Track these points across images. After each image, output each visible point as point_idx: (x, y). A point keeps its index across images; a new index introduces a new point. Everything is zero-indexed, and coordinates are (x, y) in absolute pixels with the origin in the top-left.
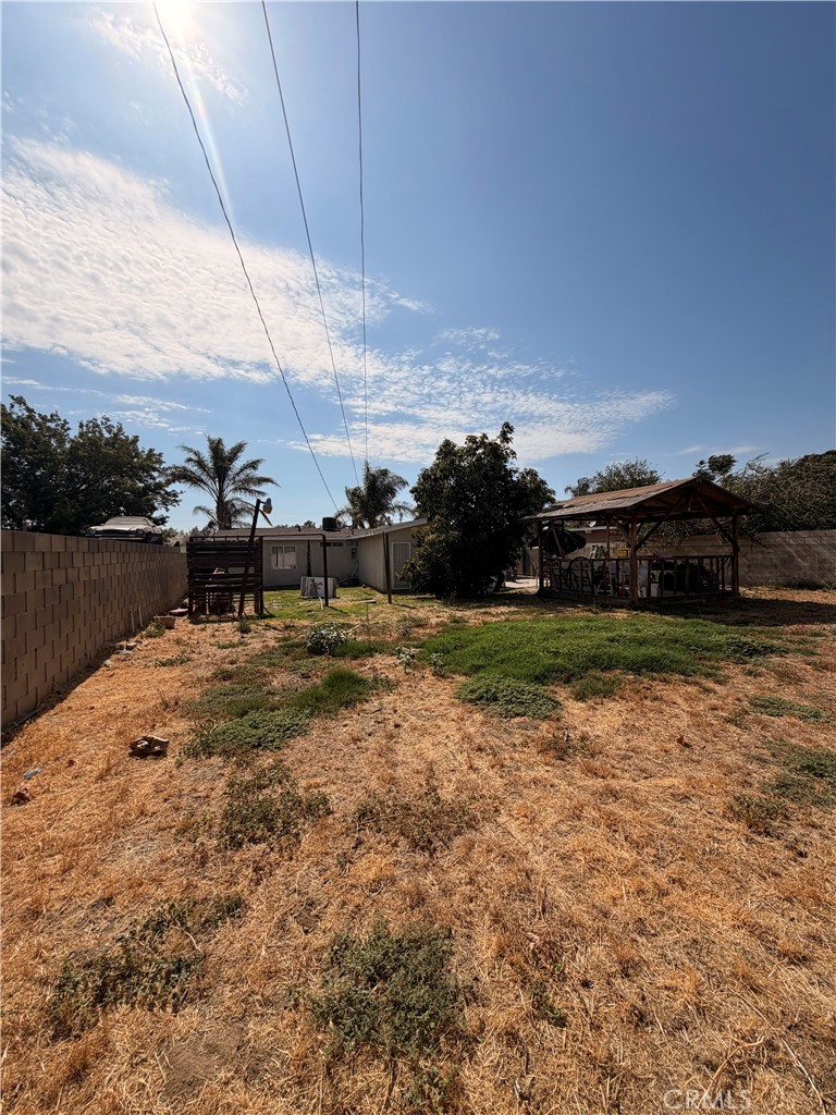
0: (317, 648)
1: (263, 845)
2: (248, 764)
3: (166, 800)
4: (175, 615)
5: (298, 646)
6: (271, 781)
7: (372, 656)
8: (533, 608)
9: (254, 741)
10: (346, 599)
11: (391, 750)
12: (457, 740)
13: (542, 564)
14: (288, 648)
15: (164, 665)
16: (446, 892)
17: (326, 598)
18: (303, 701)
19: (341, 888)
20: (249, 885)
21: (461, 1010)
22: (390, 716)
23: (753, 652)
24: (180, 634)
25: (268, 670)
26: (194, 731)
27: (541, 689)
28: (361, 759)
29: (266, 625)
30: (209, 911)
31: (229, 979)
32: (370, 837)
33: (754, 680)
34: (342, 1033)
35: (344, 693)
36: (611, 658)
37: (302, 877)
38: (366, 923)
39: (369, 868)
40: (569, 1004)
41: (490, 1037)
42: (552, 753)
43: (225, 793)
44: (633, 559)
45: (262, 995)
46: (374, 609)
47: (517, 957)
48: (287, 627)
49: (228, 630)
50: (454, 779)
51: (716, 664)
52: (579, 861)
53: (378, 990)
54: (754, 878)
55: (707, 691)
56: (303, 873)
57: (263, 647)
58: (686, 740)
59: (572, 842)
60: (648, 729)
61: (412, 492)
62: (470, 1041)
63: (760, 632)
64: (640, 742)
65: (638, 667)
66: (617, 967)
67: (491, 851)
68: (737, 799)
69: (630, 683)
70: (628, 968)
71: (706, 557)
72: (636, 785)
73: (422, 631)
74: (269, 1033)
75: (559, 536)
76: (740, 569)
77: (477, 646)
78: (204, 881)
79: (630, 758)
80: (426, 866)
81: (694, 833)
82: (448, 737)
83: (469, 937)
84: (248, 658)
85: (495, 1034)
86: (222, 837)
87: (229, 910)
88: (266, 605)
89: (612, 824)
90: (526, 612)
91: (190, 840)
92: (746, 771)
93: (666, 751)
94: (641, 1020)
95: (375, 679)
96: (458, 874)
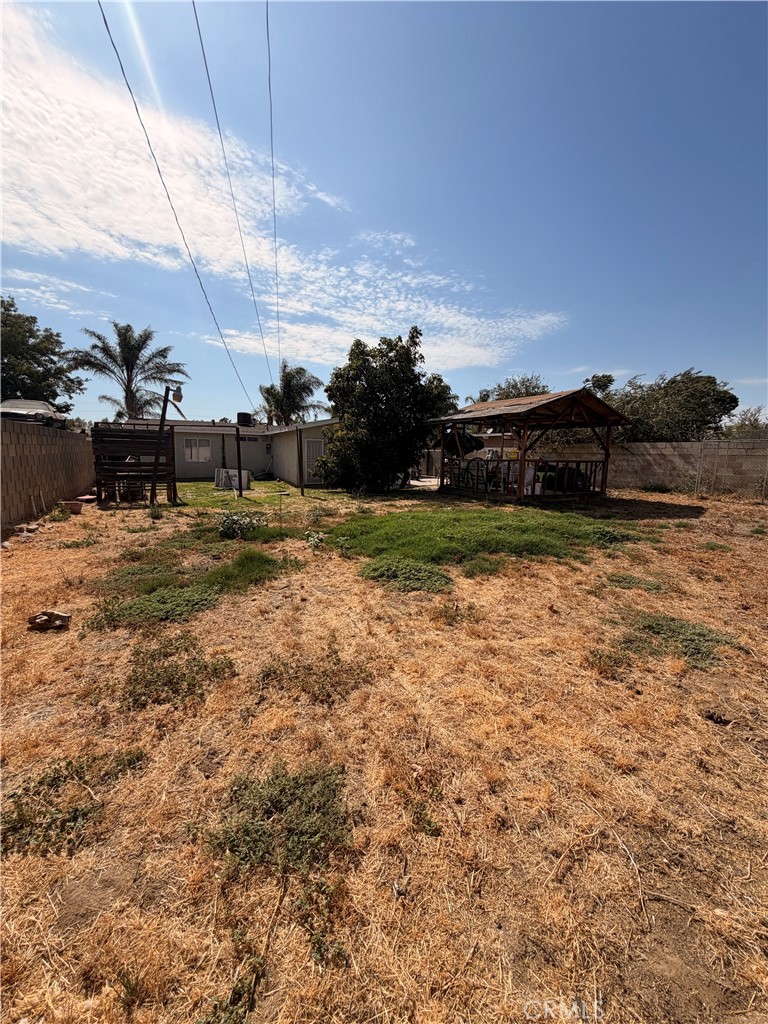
0: (229, 532)
1: (168, 706)
2: (154, 635)
3: (66, 669)
4: (82, 501)
5: (210, 530)
6: (177, 649)
7: (282, 540)
8: (433, 503)
9: (162, 614)
10: (260, 491)
11: (297, 620)
12: (358, 611)
13: (444, 464)
14: (200, 533)
15: (68, 547)
16: (341, 737)
17: (240, 489)
18: (213, 579)
19: (243, 738)
20: (152, 741)
21: (350, 831)
22: (297, 592)
23: (614, 539)
24: (87, 520)
25: (179, 552)
26: (99, 606)
27: (437, 568)
28: (267, 628)
29: (179, 512)
30: (109, 765)
31: (127, 823)
32: (273, 694)
33: (612, 562)
34: (238, 859)
35: (255, 571)
36: (497, 543)
37: (205, 731)
38: (266, 766)
39: (271, 720)
40: (444, 818)
41: (374, 850)
42: (443, 620)
43: (130, 662)
44: (522, 461)
45: (161, 834)
46: (288, 501)
47: (403, 785)
48: (200, 515)
49: (139, 516)
50: (354, 643)
51: (583, 549)
52: (459, 705)
53: (273, 821)
54: (601, 712)
55: (575, 569)
56: (207, 728)
57: (175, 532)
58: (555, 608)
59: (455, 690)
60: (525, 600)
61: (326, 391)
62: (355, 856)
63: (620, 525)
64: (517, 610)
65: (519, 551)
66: (487, 786)
67: (384, 701)
68: (592, 653)
69: (513, 563)
70: (495, 787)
71: (583, 462)
72: (512, 644)
73: (331, 520)
74: (167, 865)
75: (460, 438)
76: (609, 474)
77: (382, 532)
78: (106, 740)
79: (508, 623)
80: (324, 716)
81: (556, 680)
82: (350, 608)
83: (360, 771)
84: (159, 541)
85: (379, 846)
86: (125, 699)
87: (131, 763)
88: (180, 494)
89: (490, 675)
90: (426, 505)
91: (91, 704)
92: (601, 631)
93: (538, 617)
94: (503, 825)
95: (285, 560)
96: (352, 721)
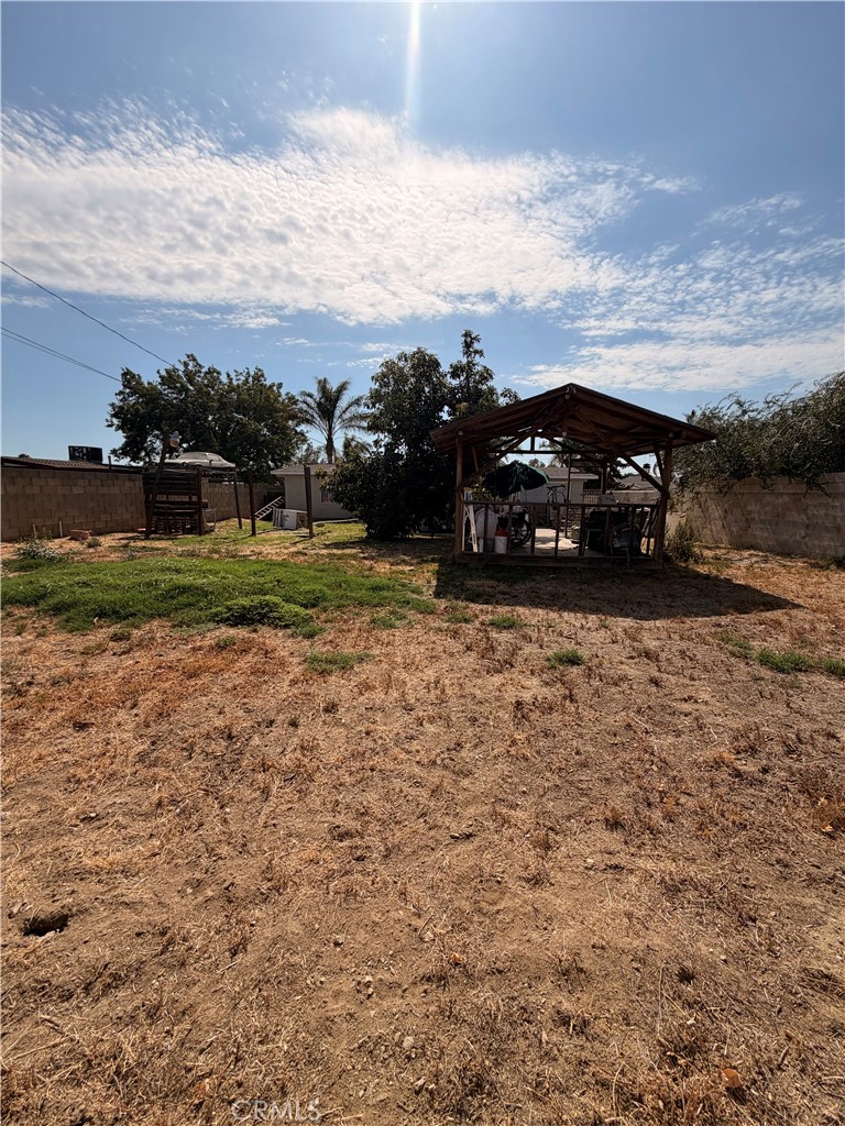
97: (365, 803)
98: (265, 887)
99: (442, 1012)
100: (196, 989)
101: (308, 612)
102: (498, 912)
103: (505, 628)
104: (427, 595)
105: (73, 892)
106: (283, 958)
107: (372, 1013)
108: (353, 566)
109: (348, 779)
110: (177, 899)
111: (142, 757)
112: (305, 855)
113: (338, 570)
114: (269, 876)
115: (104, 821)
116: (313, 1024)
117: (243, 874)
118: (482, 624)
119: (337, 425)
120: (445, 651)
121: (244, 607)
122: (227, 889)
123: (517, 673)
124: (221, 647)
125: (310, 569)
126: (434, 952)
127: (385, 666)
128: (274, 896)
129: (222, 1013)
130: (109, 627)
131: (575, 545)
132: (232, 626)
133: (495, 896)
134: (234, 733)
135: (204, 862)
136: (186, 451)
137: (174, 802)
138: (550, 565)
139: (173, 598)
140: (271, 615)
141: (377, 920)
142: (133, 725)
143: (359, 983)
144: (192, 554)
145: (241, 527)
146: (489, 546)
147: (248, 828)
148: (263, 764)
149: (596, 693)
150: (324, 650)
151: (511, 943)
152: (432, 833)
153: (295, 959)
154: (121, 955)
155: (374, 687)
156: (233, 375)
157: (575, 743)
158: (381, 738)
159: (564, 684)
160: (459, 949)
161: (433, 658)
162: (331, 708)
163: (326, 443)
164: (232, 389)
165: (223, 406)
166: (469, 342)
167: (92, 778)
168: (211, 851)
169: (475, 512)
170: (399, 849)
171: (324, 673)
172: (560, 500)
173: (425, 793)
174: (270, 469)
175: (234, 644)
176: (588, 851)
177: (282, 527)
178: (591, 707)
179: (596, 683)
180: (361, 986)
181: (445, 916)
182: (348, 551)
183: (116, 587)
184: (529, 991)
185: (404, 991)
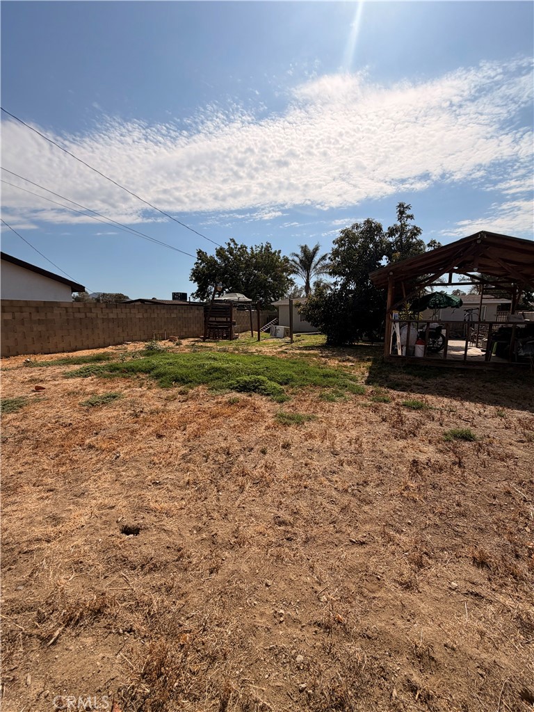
97: (298, 507)
98: (233, 540)
99: (324, 648)
100: (190, 585)
101: (282, 387)
102: (374, 598)
103: (414, 409)
104: (361, 383)
105: (143, 518)
106: (236, 583)
107: (281, 632)
108: (314, 361)
109: (289, 490)
110: (188, 535)
111: (184, 457)
112: (258, 528)
113: (304, 363)
114: (236, 535)
115: (162, 486)
116: (246, 626)
117: (223, 530)
118: (397, 404)
119: (312, 273)
120: (366, 420)
121: (246, 382)
122: (213, 536)
123: (418, 441)
124: (231, 403)
125: (287, 361)
126: (326, 610)
127: (324, 425)
128: (237, 547)
129: (200, 602)
130: (179, 387)
131: (484, 353)
132: (238, 392)
133: (375, 587)
134: (231, 452)
135: (204, 518)
136: (227, 293)
137: (195, 483)
138: (460, 367)
139: (211, 374)
140: (260, 387)
141: (293, 578)
142: (182, 440)
143: (276, 612)
144: (225, 351)
145: (252, 336)
146: (410, 351)
147: (229, 506)
148: (243, 472)
149: (483, 464)
150: (288, 411)
151: (380, 621)
152: (338, 535)
153: (242, 586)
154: (159, 556)
155: (315, 437)
156: (254, 248)
157: (457, 497)
158: (314, 469)
159: (455, 453)
160: (343, 613)
161: (357, 424)
162: (286, 446)
163: (305, 284)
164: (253, 256)
165: (248, 266)
166: (402, 210)
167: (160, 463)
168: (208, 513)
169: (400, 328)
170: (314, 540)
171: (286, 425)
172: (475, 318)
173: (337, 509)
174: (272, 301)
175: (238, 402)
176: (454, 577)
177: (275, 336)
178: (476, 473)
179: (484, 456)
180: (276, 615)
181: (337, 589)
182: (312, 352)
183: (185, 366)
184: (389, 658)
185: (303, 627)
